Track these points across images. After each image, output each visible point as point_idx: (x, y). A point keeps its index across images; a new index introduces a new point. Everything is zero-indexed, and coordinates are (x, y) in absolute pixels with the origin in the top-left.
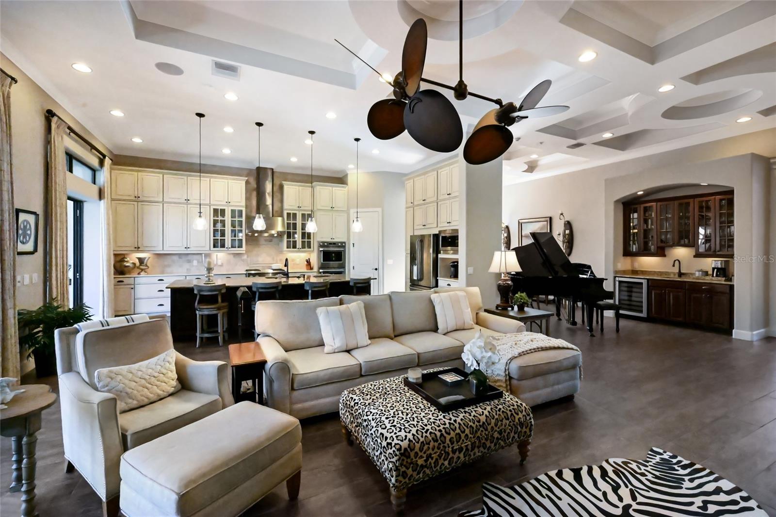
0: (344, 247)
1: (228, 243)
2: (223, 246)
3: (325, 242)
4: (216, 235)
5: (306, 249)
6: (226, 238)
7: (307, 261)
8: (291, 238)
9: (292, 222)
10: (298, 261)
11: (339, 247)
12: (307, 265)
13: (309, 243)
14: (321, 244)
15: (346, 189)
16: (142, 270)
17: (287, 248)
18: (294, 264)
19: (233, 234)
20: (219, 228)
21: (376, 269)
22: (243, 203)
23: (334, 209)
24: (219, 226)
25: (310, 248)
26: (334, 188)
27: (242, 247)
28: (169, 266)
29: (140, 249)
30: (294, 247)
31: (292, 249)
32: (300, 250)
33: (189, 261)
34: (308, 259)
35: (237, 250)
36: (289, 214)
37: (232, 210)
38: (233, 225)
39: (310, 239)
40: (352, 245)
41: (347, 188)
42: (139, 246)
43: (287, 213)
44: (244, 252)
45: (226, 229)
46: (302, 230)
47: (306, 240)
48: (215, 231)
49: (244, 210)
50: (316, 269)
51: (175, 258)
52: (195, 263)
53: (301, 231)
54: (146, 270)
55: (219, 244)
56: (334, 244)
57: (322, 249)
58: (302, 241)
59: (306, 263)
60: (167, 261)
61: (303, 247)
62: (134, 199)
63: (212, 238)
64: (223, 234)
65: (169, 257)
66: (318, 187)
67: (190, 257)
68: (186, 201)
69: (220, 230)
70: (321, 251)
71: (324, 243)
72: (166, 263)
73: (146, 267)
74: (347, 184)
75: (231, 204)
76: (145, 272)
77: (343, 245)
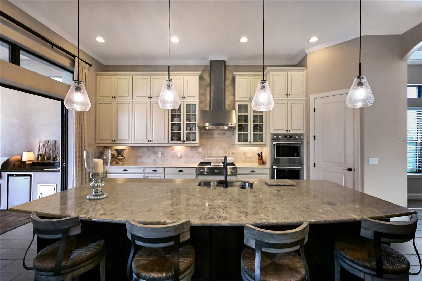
0: (301, 140)
1: (183, 137)
2: (179, 139)
3: (279, 135)
4: (173, 129)
5: (259, 143)
6: (182, 132)
7: (259, 156)
8: (242, 132)
9: (243, 114)
10: (250, 155)
11: (296, 140)
12: (259, 159)
13: (261, 135)
14: (275, 137)
15: (305, 72)
16: (119, 160)
17: (239, 141)
18: (246, 158)
19: (188, 128)
20: (176, 123)
21: (350, 170)
22: (197, 98)
23: (289, 97)
24: (176, 120)
25: (262, 141)
26: (290, 73)
27: (196, 141)
28: (140, 157)
29: (115, 142)
30: (246, 140)
31: (243, 143)
32: (252, 143)
33: (155, 153)
34: (260, 153)
35: (191, 143)
36: (240, 106)
37: (187, 105)
38: (188, 119)
39: (263, 132)
40: (312, 138)
41: (306, 70)
42: (115, 140)
43: (239, 105)
44: (198, 145)
45: (182, 123)
46: (254, 122)
47: (258, 133)
48: (173, 125)
49: (197, 103)
50: (268, 165)
51: (145, 150)
52: (160, 154)
53: (252, 123)
54: (122, 160)
55: (176, 137)
56: (290, 136)
57: (276, 143)
58: (254, 134)
59: (258, 157)
60: (139, 153)
61: (255, 140)
62: (112, 99)
63: (170, 132)
64: (180, 129)
65: (140, 149)
66: (271, 73)
67: (156, 149)
68: (149, 99)
69: (177, 124)
70: (274, 144)
71: (277, 135)
72: (138, 154)
73: (123, 158)
74: (306, 67)
75: (186, 99)
76: (122, 162)
77: (300, 138)
